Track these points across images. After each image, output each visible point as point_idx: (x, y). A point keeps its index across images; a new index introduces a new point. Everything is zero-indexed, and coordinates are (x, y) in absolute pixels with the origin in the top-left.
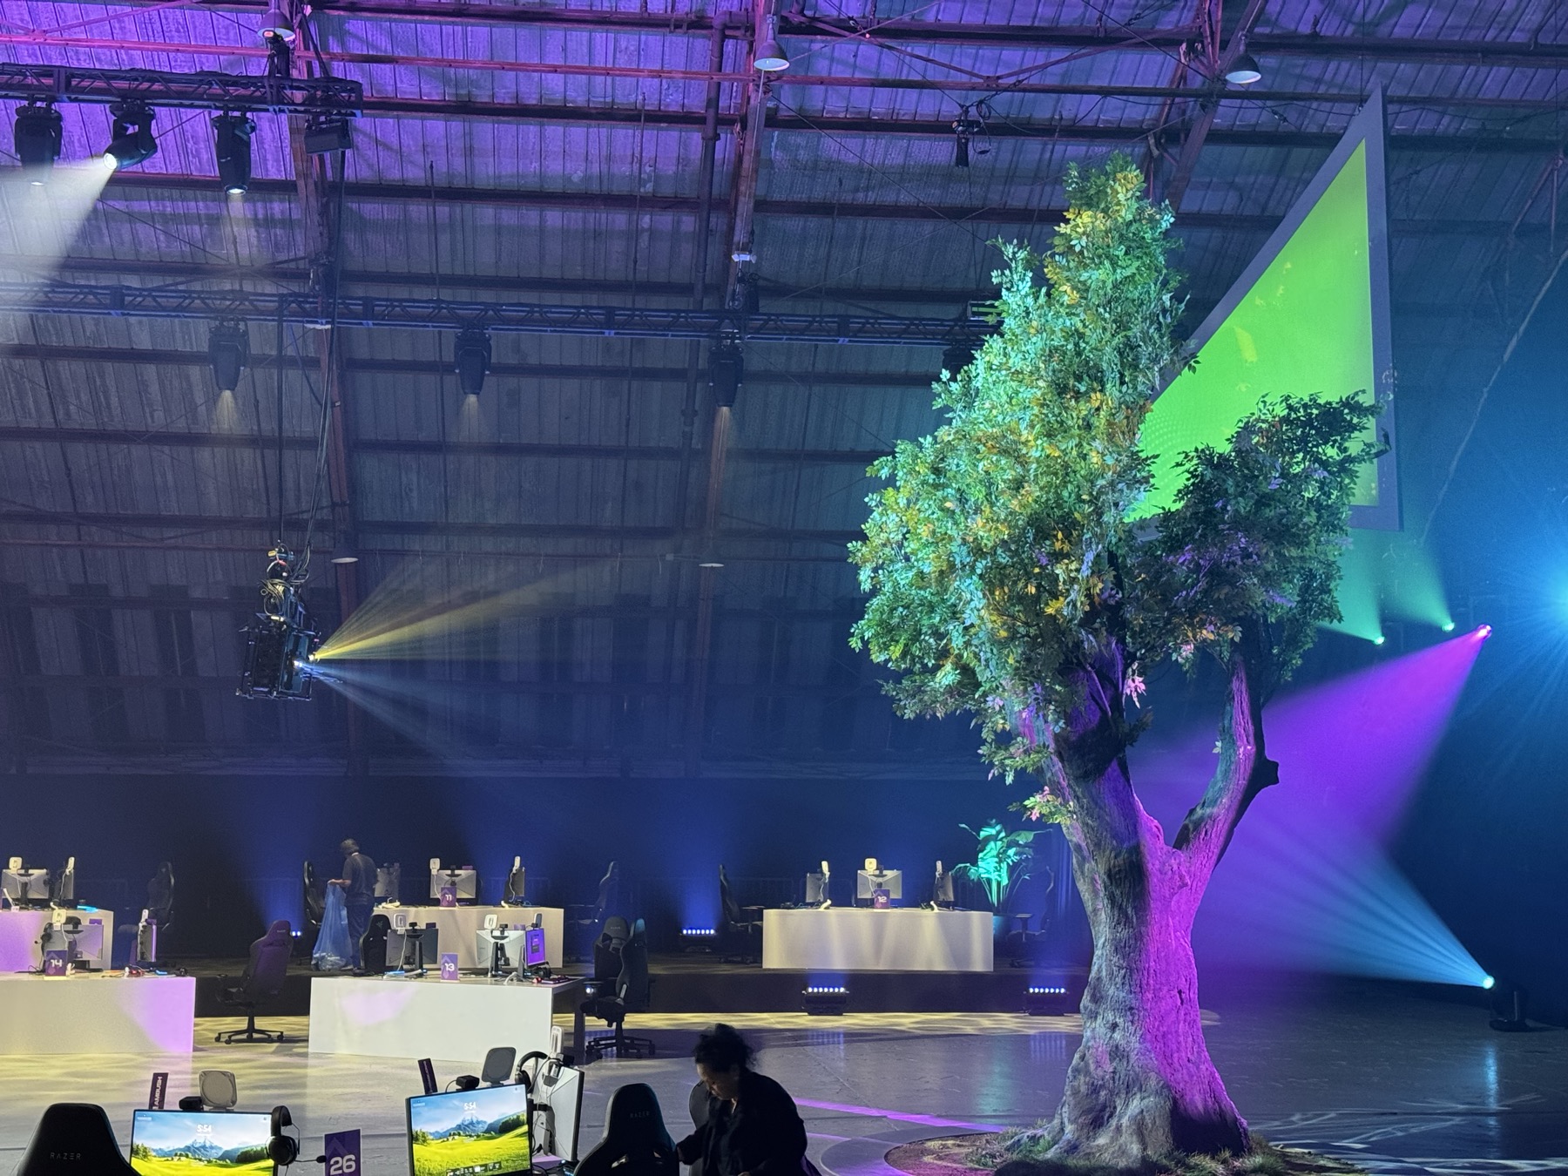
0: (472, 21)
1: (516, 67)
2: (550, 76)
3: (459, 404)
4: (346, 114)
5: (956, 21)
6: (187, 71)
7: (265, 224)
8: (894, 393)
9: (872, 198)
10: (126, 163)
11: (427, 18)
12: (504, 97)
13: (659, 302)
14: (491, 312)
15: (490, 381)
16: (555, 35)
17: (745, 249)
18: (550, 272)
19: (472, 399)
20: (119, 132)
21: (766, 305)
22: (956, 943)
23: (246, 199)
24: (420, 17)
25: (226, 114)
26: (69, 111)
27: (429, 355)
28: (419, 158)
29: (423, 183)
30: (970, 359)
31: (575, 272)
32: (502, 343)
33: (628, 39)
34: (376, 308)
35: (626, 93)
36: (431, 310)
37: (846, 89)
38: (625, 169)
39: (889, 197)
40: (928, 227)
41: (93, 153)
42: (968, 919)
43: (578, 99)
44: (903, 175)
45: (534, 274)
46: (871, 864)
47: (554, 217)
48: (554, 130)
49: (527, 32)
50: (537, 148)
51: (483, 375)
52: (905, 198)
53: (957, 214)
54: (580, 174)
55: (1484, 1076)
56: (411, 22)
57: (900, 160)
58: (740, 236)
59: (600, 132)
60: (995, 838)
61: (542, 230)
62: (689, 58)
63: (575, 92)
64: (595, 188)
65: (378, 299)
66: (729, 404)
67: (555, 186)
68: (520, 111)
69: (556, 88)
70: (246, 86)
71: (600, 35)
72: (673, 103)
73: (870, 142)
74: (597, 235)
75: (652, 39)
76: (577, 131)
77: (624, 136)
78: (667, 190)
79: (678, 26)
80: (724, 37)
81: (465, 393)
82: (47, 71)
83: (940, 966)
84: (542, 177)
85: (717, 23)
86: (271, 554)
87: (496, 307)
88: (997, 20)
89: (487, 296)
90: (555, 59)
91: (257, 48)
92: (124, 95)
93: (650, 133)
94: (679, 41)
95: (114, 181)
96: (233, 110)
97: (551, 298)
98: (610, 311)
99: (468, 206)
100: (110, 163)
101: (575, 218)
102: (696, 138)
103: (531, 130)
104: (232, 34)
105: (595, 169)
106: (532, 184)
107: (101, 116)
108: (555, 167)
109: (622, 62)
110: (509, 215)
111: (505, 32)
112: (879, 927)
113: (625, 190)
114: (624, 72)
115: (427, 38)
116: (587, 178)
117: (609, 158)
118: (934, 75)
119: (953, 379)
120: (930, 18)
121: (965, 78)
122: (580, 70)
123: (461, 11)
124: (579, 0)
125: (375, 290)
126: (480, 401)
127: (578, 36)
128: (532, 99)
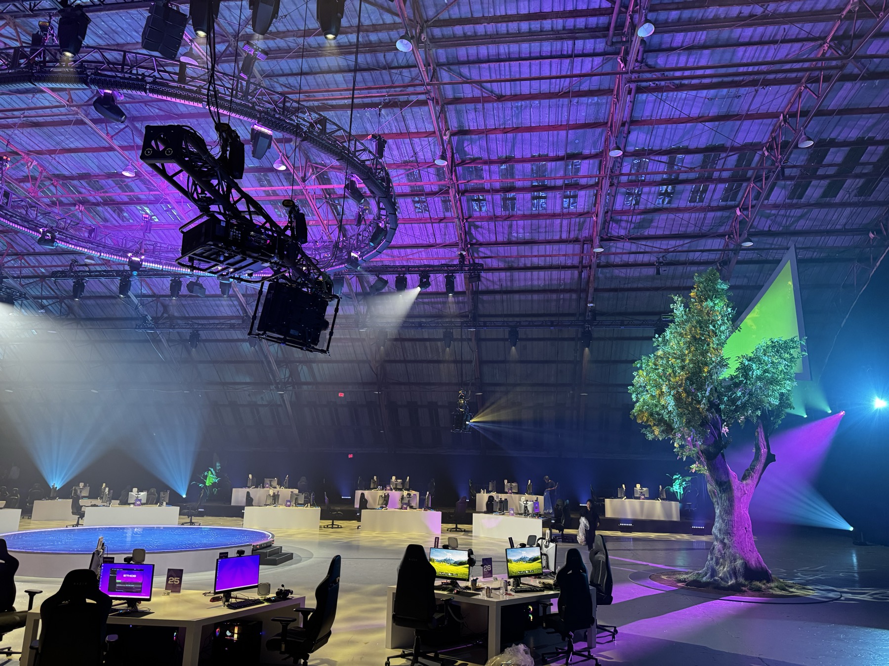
0: (512, 245)
1: (525, 256)
2: (534, 258)
3: (510, 349)
4: (479, 273)
5: (653, 234)
6: (438, 264)
7: (458, 303)
8: (640, 342)
9: (629, 286)
10: (423, 289)
11: (500, 245)
12: (521, 265)
13: (566, 319)
14: (518, 324)
15: (518, 343)
16: (535, 247)
17: (591, 303)
18: (535, 312)
19: (513, 348)
20: (421, 280)
21: (598, 318)
22: (667, 512)
23: (453, 296)
24: (498, 245)
25: (448, 275)
26: (408, 276)
27: (501, 336)
28: (498, 283)
29: (499, 289)
30: (664, 331)
31: (542, 312)
32: (522, 333)
33: (556, 247)
34: (487, 324)
35: (556, 261)
36: (502, 324)
37: (620, 256)
38: (555, 282)
39: (635, 286)
40: (648, 293)
41: (414, 287)
42: (671, 505)
43: (542, 263)
44: (639, 279)
45: (530, 313)
46: (638, 486)
47: (535, 297)
48: (535, 273)
49: (527, 247)
50: (531, 278)
51: (517, 341)
52: (640, 285)
53: (657, 289)
54: (543, 284)
55: (852, 560)
56: (496, 247)
57: (638, 275)
58: (590, 299)
59: (548, 273)
60: (678, 479)
61: (532, 301)
62: (574, 250)
63: (541, 262)
64: (547, 288)
65: (488, 322)
66: (588, 347)
67: (536, 288)
68: (526, 268)
69: (535, 261)
70: (453, 267)
71: (548, 246)
72: (569, 263)
73: (628, 270)
74: (548, 301)
75: (563, 246)
76: (542, 273)
77: (555, 274)
78: (568, 287)
79: (570, 242)
80: (584, 244)
81: (512, 346)
82: (403, 267)
83: (662, 519)
84: (532, 285)
85: (582, 240)
86: (460, 392)
87: (520, 322)
88: (667, 232)
89: (517, 319)
90: (535, 253)
91: (456, 257)
92: (422, 271)
93: (563, 272)
94: (570, 246)
95: (420, 294)
96: (450, 273)
97: (534, 319)
98: (552, 322)
99: (511, 295)
100: (419, 289)
101: (542, 296)
102: (576, 272)
103: (529, 274)
104: (449, 254)
105: (547, 283)
106: (530, 288)
107: (416, 277)
108: (535, 283)
109: (554, 253)
110: (523, 297)
111: (522, 247)
112: (642, 505)
113: (556, 288)
114: (555, 256)
115: (500, 251)
116: (545, 285)
117: (551, 280)
118: (647, 249)
119: (659, 337)
120: (646, 233)
121: (658, 250)
122: (542, 256)
123: (510, 243)
124: (542, 237)
125: (486, 319)
126: (516, 348)
127: (542, 247)
128: (529, 265)
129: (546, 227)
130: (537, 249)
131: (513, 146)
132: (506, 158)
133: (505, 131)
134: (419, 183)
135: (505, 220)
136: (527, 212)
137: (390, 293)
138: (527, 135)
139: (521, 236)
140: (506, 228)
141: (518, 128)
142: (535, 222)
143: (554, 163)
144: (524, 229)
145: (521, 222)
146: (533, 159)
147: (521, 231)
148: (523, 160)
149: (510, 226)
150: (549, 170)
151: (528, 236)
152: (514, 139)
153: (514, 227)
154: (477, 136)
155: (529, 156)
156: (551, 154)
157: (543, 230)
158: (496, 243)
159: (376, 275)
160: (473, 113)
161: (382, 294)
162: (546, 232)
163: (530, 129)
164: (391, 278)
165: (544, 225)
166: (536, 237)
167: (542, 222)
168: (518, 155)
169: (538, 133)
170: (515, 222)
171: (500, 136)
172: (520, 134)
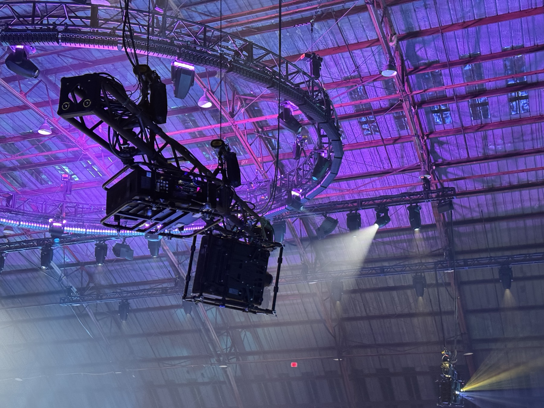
0: (490, 160)
1: (508, 173)
2: (521, 174)
3: (503, 292)
4: (451, 198)
6: (397, 194)
7: (427, 239)
10: (381, 226)
11: (474, 162)
12: (505, 183)
14: (510, 259)
15: (513, 284)
16: (521, 160)
18: (531, 242)
19: (508, 291)
20: (378, 216)
23: (420, 231)
24: (472, 163)
25: (411, 205)
26: (362, 212)
27: (489, 277)
28: (477, 209)
29: (479, 217)
31: (540, 241)
32: (516, 270)
34: (468, 263)
36: (488, 261)
41: (370, 224)
43: (533, 180)
45: (525, 243)
47: (529, 222)
48: (525, 192)
49: (510, 161)
50: (520, 199)
51: (511, 281)
54: (537, 205)
56: (469, 165)
61: (525, 228)
63: (531, 177)
65: (468, 259)
67: (529, 211)
68: (511, 188)
69: (524, 177)
70: (416, 195)
71: (538, 157)
76: (534, 191)
81: (505, 289)
82: (355, 201)
84: (523, 209)
86: (443, 353)
87: (512, 257)
89: (508, 253)
90: (522, 168)
91: (418, 183)
92: (378, 205)
95: (378, 232)
96: (413, 203)
97: (532, 251)
99: (497, 223)
100: (376, 227)
101: (538, 221)
103: (516, 194)
104: (410, 180)
106: (519, 212)
107: (372, 212)
108: (527, 204)
110: (512, 224)
111: (503, 162)
115: (475, 169)
116: (540, 207)
122: (532, 170)
123: (486, 158)
124: (528, 146)
125: (467, 257)
126: (512, 292)
127: (530, 159)
128: (516, 183)
129: (532, 133)
130: (522, 162)
131: (478, 42)
132: (470, 57)
133: (465, 25)
134: (364, 101)
135: (477, 130)
136: (504, 119)
137: (341, 234)
138: (493, 26)
139: (500, 148)
140: (480, 140)
141: (481, 20)
142: (517, 128)
143: (532, 55)
144: (503, 139)
145: (498, 131)
146: (504, 54)
147: (500, 141)
148: (492, 57)
149: (485, 138)
150: (527, 65)
151: (509, 147)
152: (478, 33)
153: (490, 138)
154: (431, 37)
155: (499, 50)
156: (528, 45)
157: (530, 137)
158: (469, 161)
159: (323, 214)
160: (423, 11)
161: (332, 236)
162: (533, 139)
163: (497, 19)
164: (341, 217)
165: (530, 132)
166: (520, 147)
167: (527, 128)
168: (484, 50)
169: (508, 22)
170: (490, 133)
171: (459, 32)
172: (484, 27)
